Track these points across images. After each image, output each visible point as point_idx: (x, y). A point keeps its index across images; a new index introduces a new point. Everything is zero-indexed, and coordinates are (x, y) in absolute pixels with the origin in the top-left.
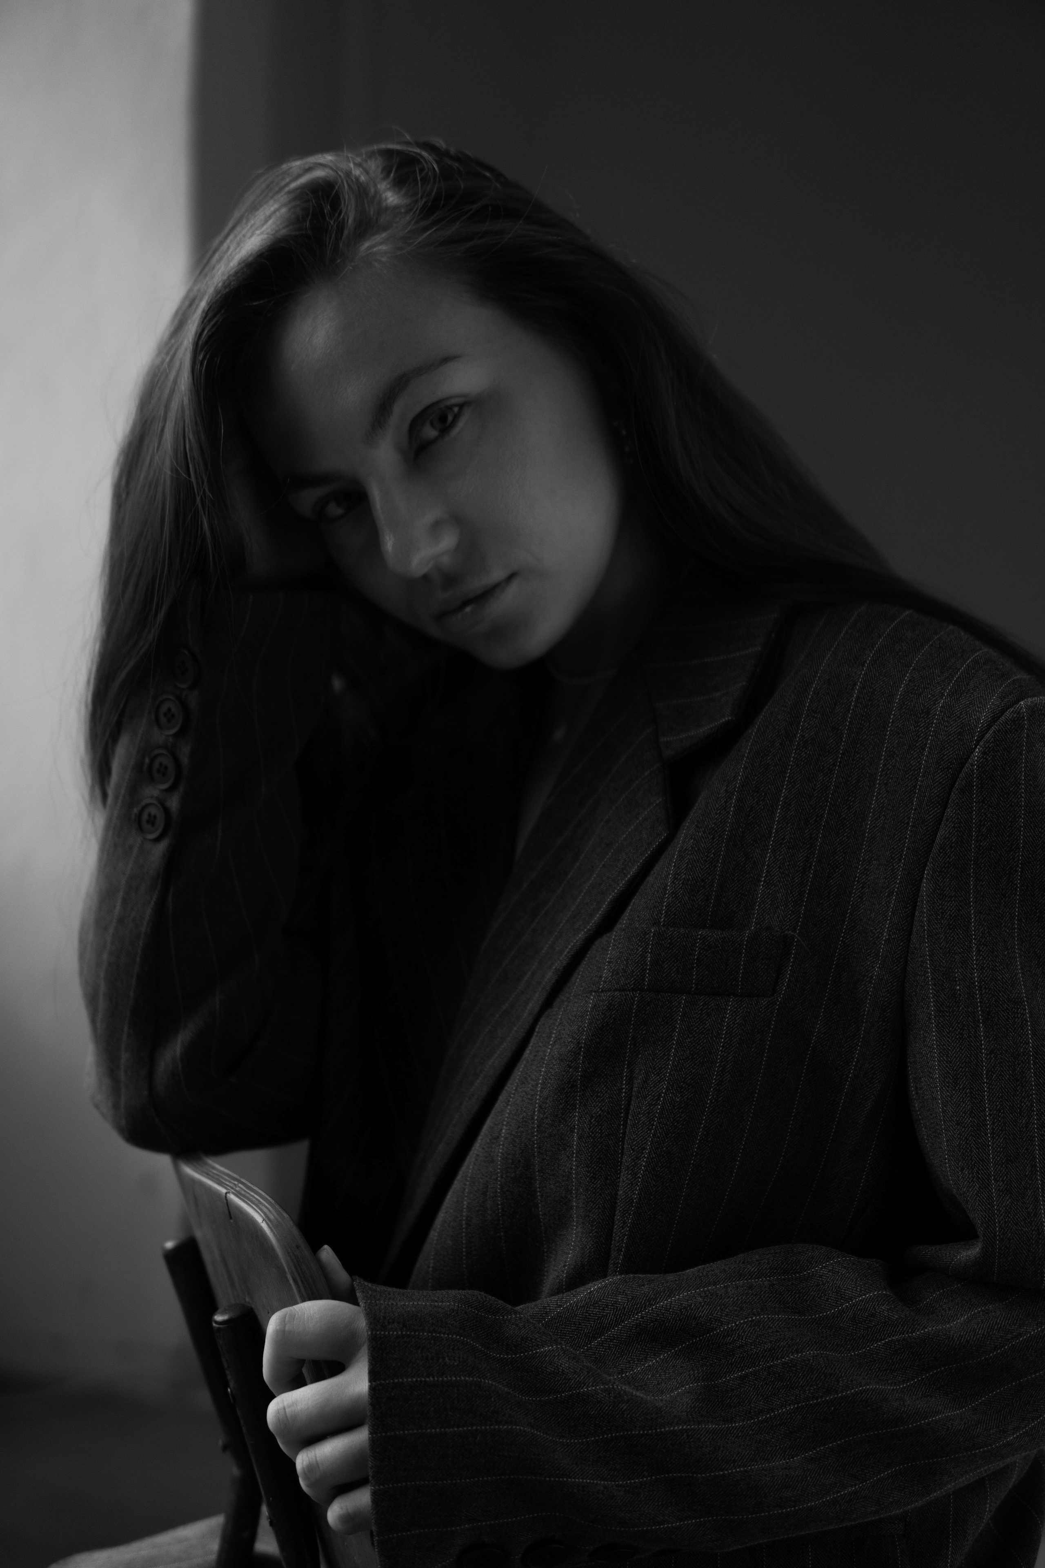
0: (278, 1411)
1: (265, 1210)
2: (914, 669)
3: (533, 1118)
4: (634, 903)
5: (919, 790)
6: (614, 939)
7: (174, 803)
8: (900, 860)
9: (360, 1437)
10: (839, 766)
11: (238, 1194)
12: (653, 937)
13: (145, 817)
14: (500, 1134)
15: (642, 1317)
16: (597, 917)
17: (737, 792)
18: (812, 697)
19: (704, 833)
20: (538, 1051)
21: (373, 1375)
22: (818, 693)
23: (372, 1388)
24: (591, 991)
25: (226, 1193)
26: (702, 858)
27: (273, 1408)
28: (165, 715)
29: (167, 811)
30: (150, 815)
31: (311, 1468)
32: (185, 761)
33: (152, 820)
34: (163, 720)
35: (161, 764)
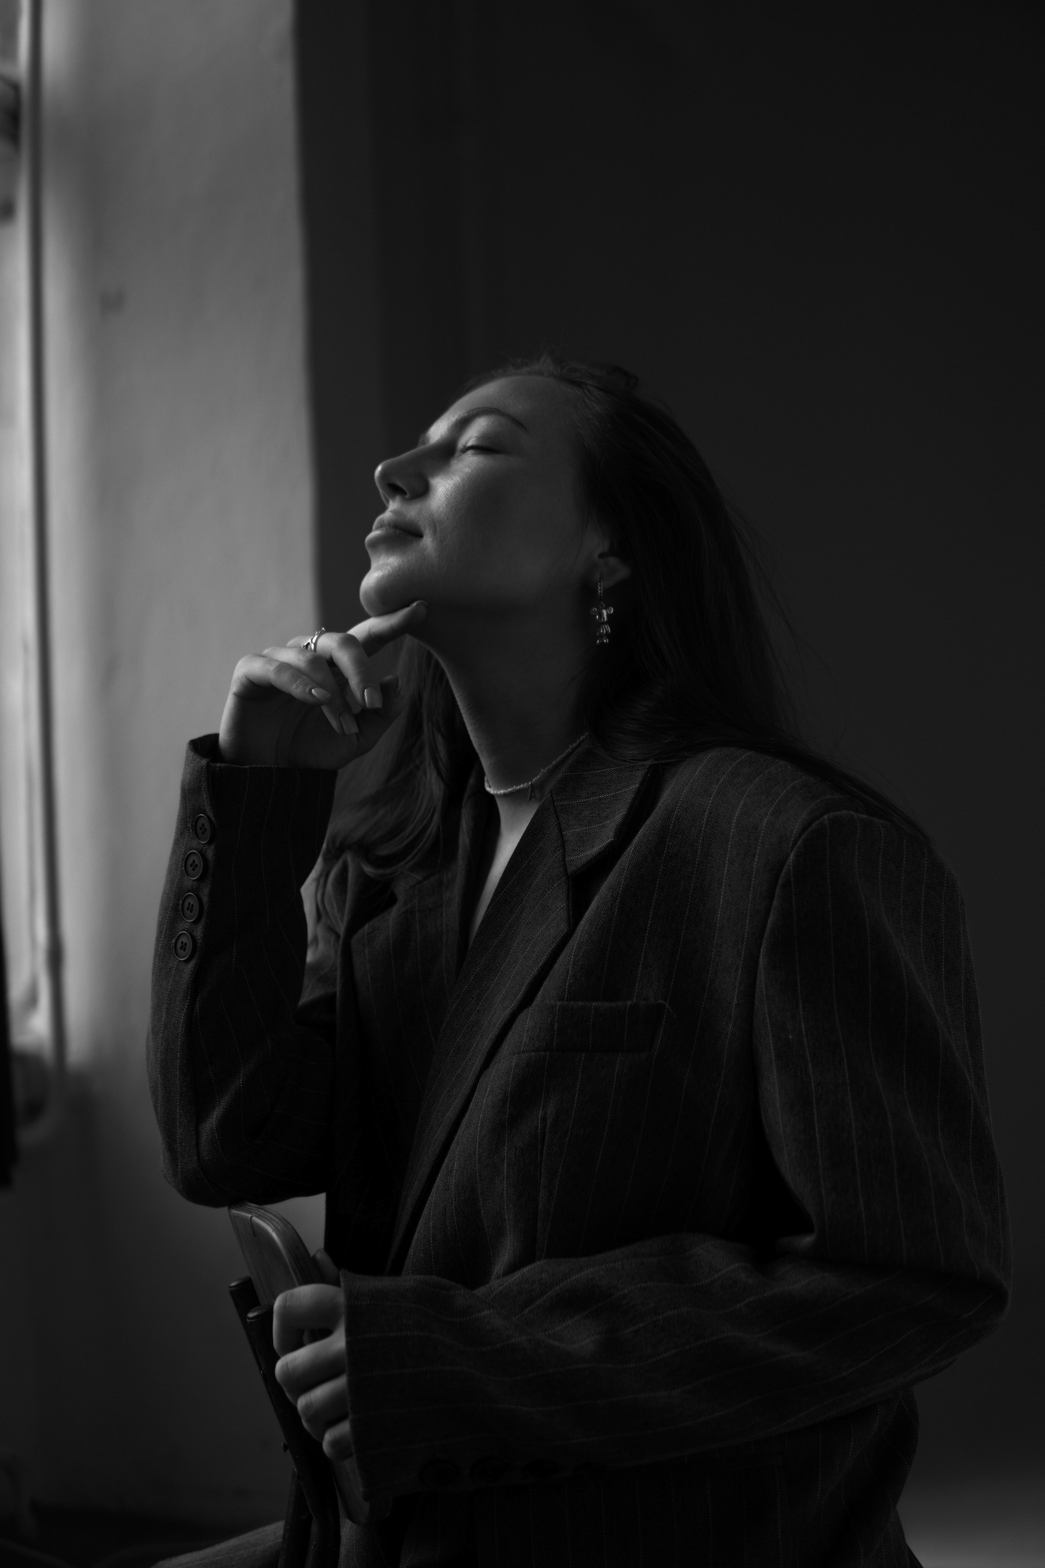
0: (282, 1366)
1: (275, 1223)
2: (747, 796)
3: (475, 1153)
4: (545, 985)
5: (753, 888)
6: (531, 1013)
7: (199, 932)
8: (742, 943)
9: (341, 1382)
10: (696, 874)
11: (259, 1217)
12: (559, 1009)
13: (179, 945)
14: (453, 1168)
15: (560, 1288)
16: (519, 997)
17: (619, 897)
18: (674, 822)
19: (595, 929)
20: (478, 1102)
21: (349, 1333)
22: (679, 819)
23: (348, 1343)
24: (514, 1054)
25: (251, 1217)
26: (594, 949)
27: (279, 1365)
28: (191, 866)
29: (193, 938)
30: (182, 943)
31: (308, 1407)
32: (205, 899)
33: (184, 947)
34: (190, 869)
35: (189, 904)
